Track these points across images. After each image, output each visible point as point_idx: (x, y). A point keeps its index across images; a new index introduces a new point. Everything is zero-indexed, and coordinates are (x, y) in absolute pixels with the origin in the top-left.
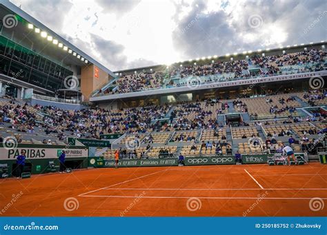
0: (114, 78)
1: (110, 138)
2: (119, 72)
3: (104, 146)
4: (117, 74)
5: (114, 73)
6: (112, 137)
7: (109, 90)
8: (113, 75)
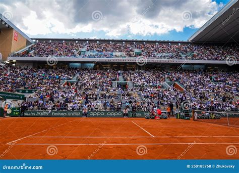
0: (31, 44)
1: (25, 93)
2: (36, 39)
3: (20, 99)
4: (35, 41)
5: (32, 39)
6: (27, 91)
7: (27, 53)
8: (30, 41)
